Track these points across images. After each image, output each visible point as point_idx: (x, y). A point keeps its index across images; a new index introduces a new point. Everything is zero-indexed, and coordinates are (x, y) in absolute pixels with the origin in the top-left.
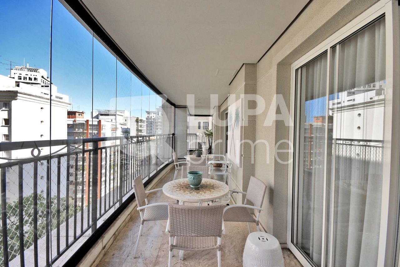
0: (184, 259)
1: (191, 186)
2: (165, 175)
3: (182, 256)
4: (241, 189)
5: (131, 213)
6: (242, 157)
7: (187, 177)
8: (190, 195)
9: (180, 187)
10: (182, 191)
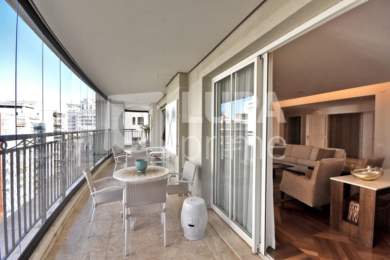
0: (135, 230)
1: (139, 171)
2: (103, 170)
3: (133, 227)
4: (178, 172)
5: (74, 205)
6: (178, 147)
7: (134, 165)
8: (139, 177)
9: (129, 173)
10: (131, 175)
